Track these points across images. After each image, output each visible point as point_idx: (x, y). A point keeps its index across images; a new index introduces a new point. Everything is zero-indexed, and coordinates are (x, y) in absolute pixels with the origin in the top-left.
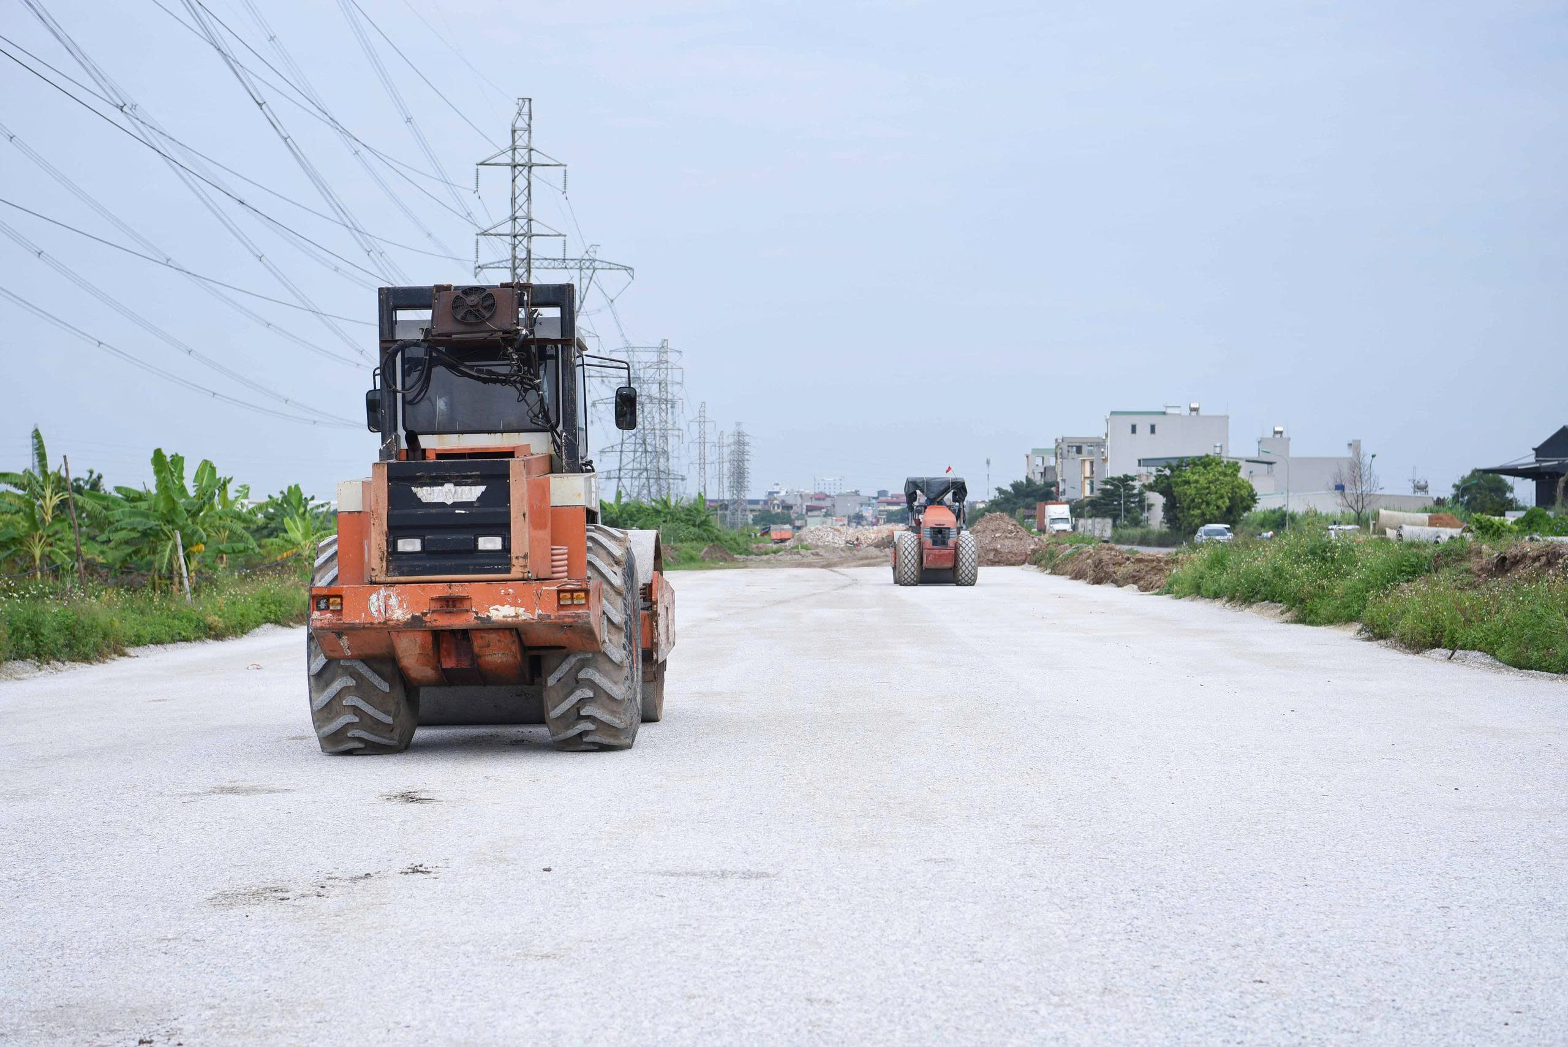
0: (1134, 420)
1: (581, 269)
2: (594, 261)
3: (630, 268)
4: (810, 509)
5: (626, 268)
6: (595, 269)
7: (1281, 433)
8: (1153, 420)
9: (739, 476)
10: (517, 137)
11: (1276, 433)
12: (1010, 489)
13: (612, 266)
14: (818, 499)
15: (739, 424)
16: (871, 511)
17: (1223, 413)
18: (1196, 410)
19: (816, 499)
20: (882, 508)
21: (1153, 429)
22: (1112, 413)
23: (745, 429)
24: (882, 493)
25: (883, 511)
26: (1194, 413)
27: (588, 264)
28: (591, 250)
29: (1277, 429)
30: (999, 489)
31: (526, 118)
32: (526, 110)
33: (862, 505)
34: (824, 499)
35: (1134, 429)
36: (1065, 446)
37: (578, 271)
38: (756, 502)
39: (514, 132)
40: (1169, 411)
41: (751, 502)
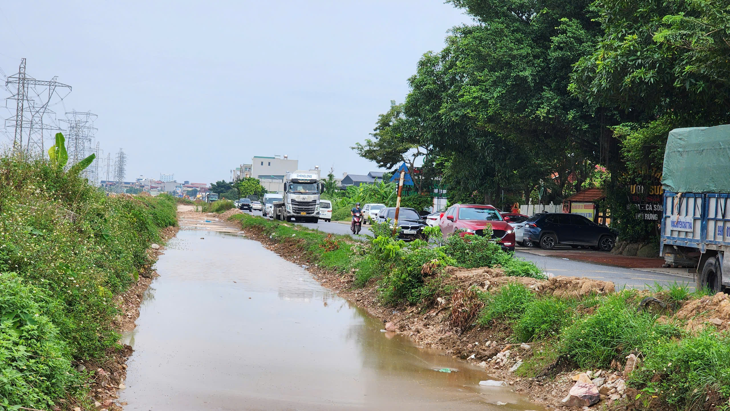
0: (262, 160)
1: (50, 85)
2: (56, 82)
3: (71, 87)
4: (152, 188)
5: (69, 86)
6: (56, 86)
7: (318, 168)
8: (270, 160)
9: (121, 171)
10: (21, 70)
11: (316, 168)
12: (215, 184)
13: (63, 85)
14: (158, 183)
15: (121, 149)
16: (180, 190)
17: (296, 159)
18: (286, 157)
19: (157, 183)
20: (185, 189)
21: (269, 164)
22: (255, 157)
23: (124, 151)
24: (187, 182)
25: (185, 190)
26: (285, 159)
27: (53, 84)
28: (55, 78)
29: (316, 167)
30: (211, 184)
31: (24, 64)
32: (24, 62)
33: (176, 187)
34: (161, 184)
35: (262, 164)
36: (244, 168)
37: (49, 86)
38: (129, 183)
39: (20, 68)
40: (276, 157)
41: (126, 183)
